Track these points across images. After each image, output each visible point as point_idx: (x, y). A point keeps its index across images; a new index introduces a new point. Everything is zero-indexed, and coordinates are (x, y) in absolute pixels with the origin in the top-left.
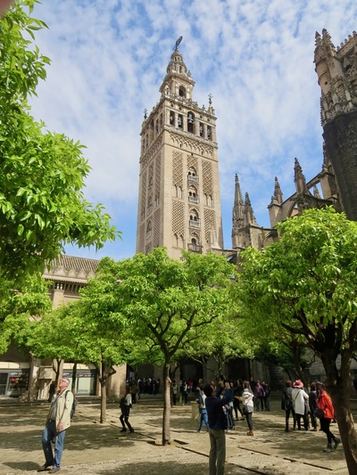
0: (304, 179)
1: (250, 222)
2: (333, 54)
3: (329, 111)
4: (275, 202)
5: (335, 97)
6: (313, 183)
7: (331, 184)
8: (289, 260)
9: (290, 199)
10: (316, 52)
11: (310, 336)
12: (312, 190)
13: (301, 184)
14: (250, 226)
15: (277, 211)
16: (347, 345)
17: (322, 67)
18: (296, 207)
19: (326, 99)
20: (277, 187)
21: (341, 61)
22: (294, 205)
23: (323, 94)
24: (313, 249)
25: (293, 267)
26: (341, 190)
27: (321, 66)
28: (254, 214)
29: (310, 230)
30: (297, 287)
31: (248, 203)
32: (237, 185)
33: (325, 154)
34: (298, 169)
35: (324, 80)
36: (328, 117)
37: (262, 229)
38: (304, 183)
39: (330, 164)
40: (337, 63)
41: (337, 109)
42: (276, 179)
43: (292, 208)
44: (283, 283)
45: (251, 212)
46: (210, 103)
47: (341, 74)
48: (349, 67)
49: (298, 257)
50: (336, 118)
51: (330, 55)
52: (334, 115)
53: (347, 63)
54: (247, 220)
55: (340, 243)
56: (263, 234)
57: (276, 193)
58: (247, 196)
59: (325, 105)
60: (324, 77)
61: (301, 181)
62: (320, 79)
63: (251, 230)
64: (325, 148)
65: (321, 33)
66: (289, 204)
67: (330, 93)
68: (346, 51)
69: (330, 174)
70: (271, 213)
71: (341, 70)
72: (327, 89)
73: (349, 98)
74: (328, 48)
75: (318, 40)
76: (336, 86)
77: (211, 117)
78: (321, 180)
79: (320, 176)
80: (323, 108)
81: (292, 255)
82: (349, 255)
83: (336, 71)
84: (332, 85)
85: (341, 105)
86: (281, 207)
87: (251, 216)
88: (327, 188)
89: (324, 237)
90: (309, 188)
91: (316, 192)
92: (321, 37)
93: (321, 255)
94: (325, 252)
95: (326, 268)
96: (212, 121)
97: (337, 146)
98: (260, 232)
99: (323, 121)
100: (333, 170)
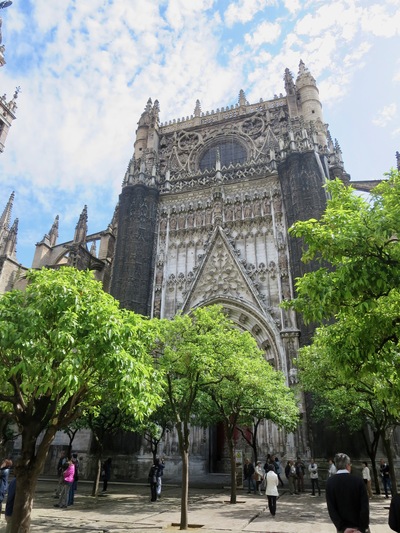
0: (86, 231)
1: (8, 253)
2: (156, 127)
3: (133, 176)
4: (47, 242)
5: (142, 166)
6: (93, 238)
7: (110, 246)
8: (26, 314)
9: (64, 245)
10: (143, 115)
11: (19, 406)
12: (89, 245)
13: (81, 233)
14: (5, 258)
15: (45, 252)
16: (55, 421)
17: (143, 133)
18: (67, 255)
19: (135, 164)
20: (55, 226)
21: (160, 137)
22: (66, 252)
23: (134, 157)
24: (56, 310)
25: (27, 324)
26: (116, 256)
27: (141, 130)
28: (16, 246)
29: (60, 290)
30: (22, 348)
31: (14, 231)
32: (9, 205)
33: (116, 216)
34: (84, 217)
35: (140, 145)
36: (131, 181)
37: (19, 266)
38: (84, 234)
39: (116, 226)
40: (156, 137)
41: (141, 178)
42: (57, 218)
43: (63, 255)
44: (8, 340)
45: (14, 243)
46: (15, 97)
47: (156, 149)
48: (164, 146)
49: (37, 315)
50: (137, 185)
51: (153, 126)
52: (136, 183)
53: (163, 142)
54: (5, 250)
55: (85, 312)
56: (19, 272)
57: (51, 233)
58: (16, 222)
59: (132, 169)
60: (142, 141)
61: (82, 231)
62: (137, 142)
63: (6, 262)
64: (117, 209)
65: (153, 102)
66: (61, 250)
67: (140, 160)
68: (167, 131)
69: (113, 236)
70: (38, 252)
71: (157, 145)
72: (139, 154)
73: (154, 174)
74: (153, 118)
75: (148, 106)
76: (148, 156)
77: (9, 113)
78: (103, 238)
79: (103, 234)
80: (129, 170)
81: (30, 310)
82: (89, 326)
83: (153, 144)
84: (145, 154)
85: (145, 176)
86: (51, 249)
87: (13, 247)
88: (105, 248)
89: (71, 301)
90: (87, 241)
91: (94, 248)
92: (152, 106)
93: (61, 320)
94: (67, 317)
95: (61, 334)
96: (8, 118)
97: (128, 212)
98: (16, 268)
99: (125, 183)
100: (116, 234)
